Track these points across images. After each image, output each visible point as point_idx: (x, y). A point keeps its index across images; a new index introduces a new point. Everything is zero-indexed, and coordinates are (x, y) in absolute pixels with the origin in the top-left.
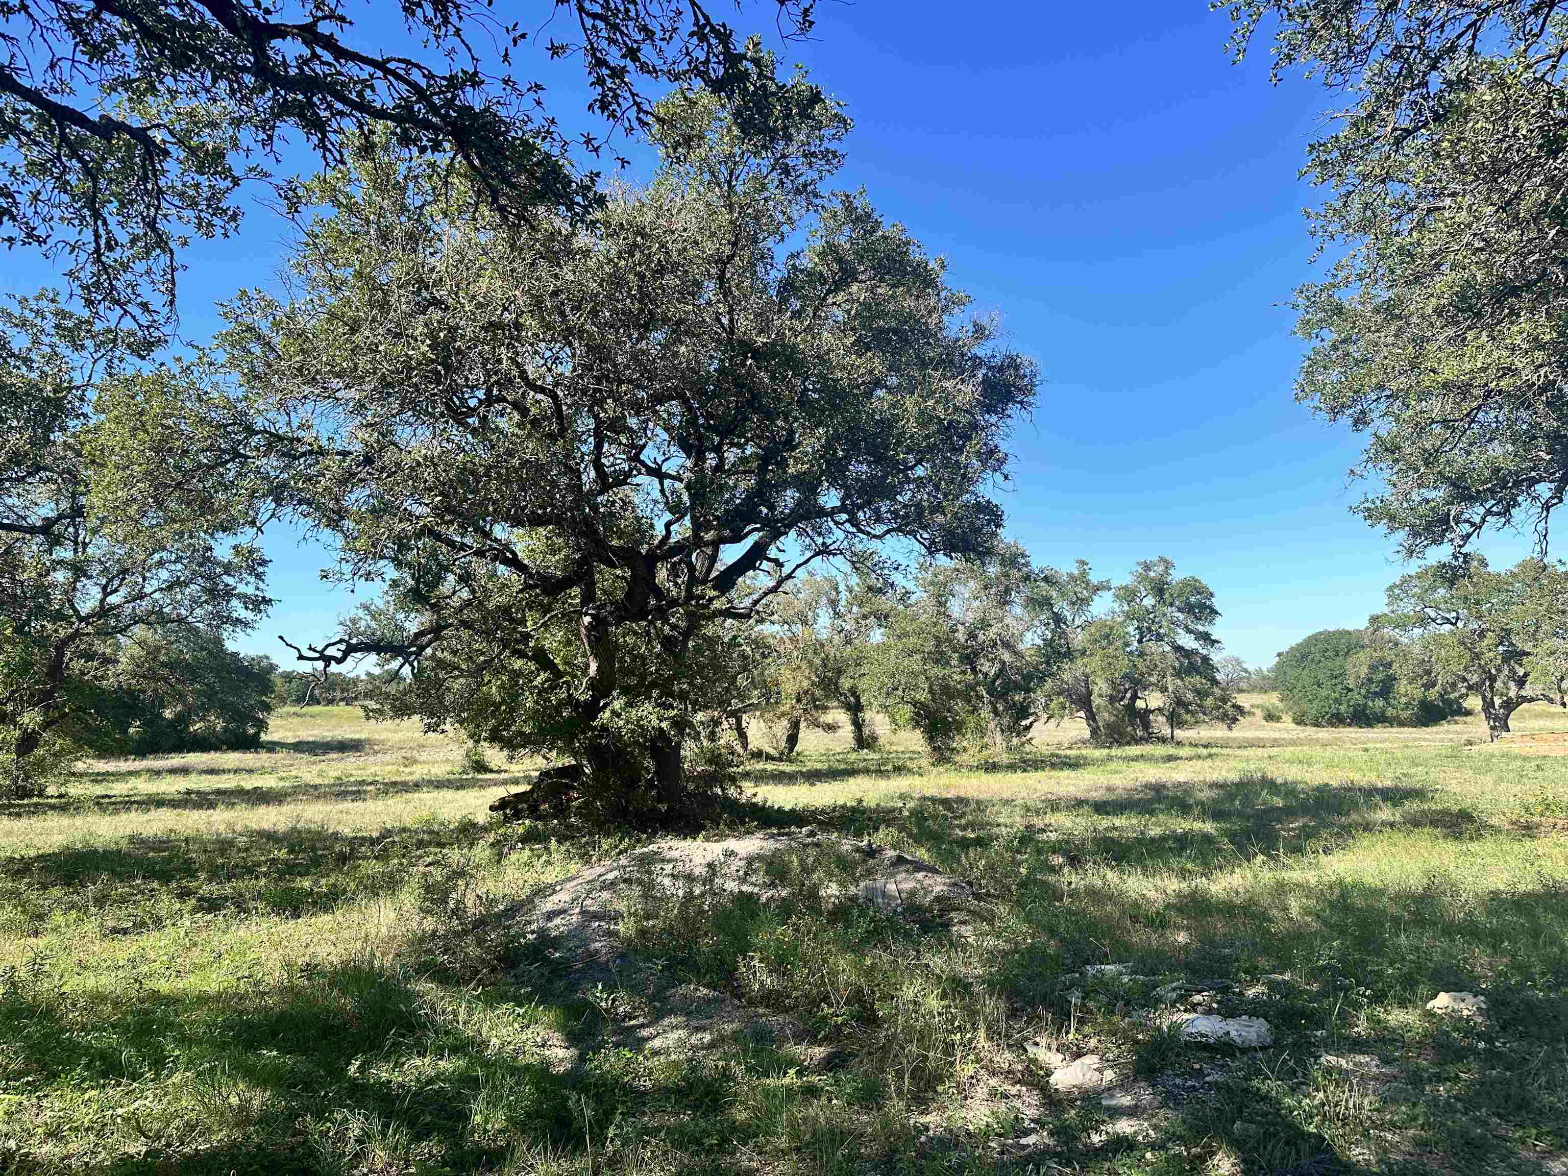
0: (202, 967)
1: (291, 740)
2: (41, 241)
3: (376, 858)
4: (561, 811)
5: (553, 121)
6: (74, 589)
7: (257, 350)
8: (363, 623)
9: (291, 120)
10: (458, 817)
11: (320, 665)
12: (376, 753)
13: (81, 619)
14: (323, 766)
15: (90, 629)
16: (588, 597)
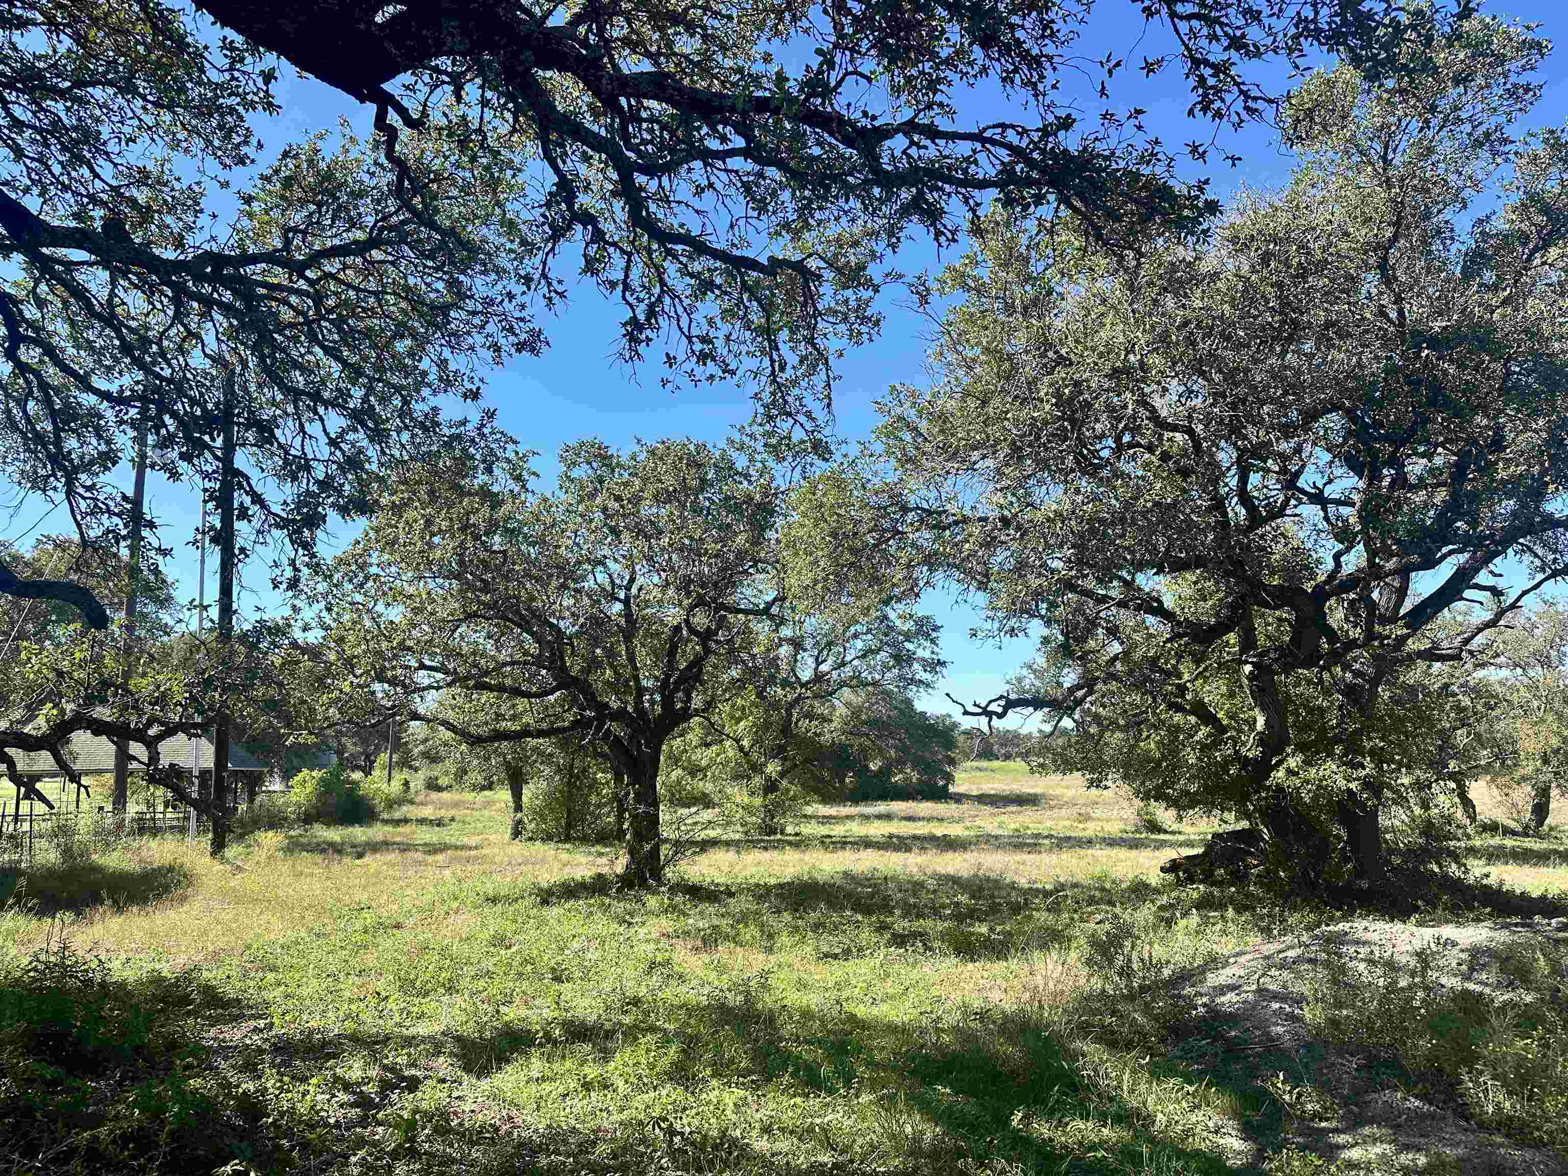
0: (893, 998)
1: (975, 793)
2: (733, 373)
3: (1049, 910)
4: (1239, 878)
5: (1157, 142)
6: (796, 661)
7: (908, 437)
8: (1027, 681)
9: (915, 218)
10: (1130, 876)
11: (984, 719)
12: (1052, 808)
13: (803, 685)
14: (1003, 818)
15: (809, 694)
16: (1248, 643)
